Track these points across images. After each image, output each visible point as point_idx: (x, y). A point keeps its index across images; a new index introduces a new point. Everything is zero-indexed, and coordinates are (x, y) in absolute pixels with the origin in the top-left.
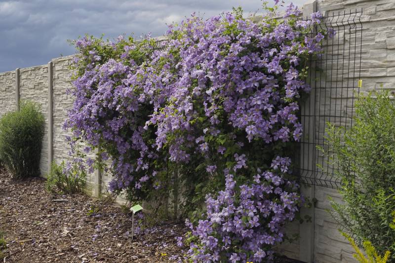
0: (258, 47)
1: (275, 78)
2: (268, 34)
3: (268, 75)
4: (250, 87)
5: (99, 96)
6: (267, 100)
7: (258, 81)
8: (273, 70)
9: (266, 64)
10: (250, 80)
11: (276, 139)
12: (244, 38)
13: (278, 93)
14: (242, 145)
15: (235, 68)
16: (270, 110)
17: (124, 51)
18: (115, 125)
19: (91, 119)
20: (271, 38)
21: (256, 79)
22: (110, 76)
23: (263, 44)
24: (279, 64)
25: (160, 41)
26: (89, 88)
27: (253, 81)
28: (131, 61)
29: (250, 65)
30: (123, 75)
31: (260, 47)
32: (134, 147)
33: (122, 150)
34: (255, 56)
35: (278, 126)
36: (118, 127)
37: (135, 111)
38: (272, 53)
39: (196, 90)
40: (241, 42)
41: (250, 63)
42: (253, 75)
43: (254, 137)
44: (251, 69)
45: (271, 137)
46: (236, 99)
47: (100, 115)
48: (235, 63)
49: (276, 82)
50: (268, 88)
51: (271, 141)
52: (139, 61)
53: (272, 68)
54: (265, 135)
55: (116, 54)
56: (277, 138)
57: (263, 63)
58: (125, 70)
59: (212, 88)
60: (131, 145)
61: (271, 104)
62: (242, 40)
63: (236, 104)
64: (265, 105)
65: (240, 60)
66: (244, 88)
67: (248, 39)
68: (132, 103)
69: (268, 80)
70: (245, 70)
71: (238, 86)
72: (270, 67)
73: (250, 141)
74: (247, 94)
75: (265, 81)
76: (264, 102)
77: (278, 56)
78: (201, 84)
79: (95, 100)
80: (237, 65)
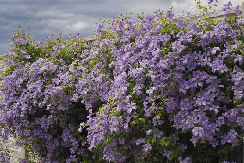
0: (199, 45)
1: (218, 78)
2: (208, 32)
3: (212, 74)
4: (194, 87)
5: (29, 95)
6: (212, 101)
7: (201, 81)
8: (217, 69)
9: (209, 63)
10: (193, 79)
11: (223, 142)
12: (185, 37)
13: (223, 94)
14: (186, 147)
15: (177, 67)
16: (217, 111)
17: (53, 51)
18: (45, 123)
19: (21, 117)
20: (211, 36)
21: (199, 79)
22: (39, 75)
23: (204, 42)
24: (224, 63)
25: (87, 41)
26: (19, 86)
27: (196, 81)
28: (61, 60)
29: (192, 64)
30: (53, 74)
31: (201, 46)
32: (63, 145)
33: (51, 147)
34: (197, 56)
35: (225, 129)
36: (48, 125)
37: (65, 110)
38: (215, 52)
39: (137, 89)
40: (182, 40)
41: (193, 62)
42: (196, 74)
43: (200, 140)
44: (193, 68)
45: (217, 140)
46: (177, 100)
47: (30, 113)
48: (176, 62)
49: (219, 82)
50: (212, 88)
51: (217, 144)
52: (68, 61)
53: (217, 68)
54: (211, 138)
55: (44, 54)
56: (225, 142)
57: (205, 61)
58: (55, 69)
59: (154, 88)
60: (60, 143)
61: (216, 105)
62: (184, 38)
63: (179, 104)
64: (210, 106)
65: (182, 59)
66: (188, 88)
67: (190, 38)
68: (62, 103)
69: (212, 79)
70: (187, 69)
71: (181, 85)
72: (214, 66)
73: (195, 145)
74: (190, 95)
75: (208, 81)
76: (209, 103)
77: (222, 55)
78: (139, 84)
79: (25, 98)
80: (179, 64)
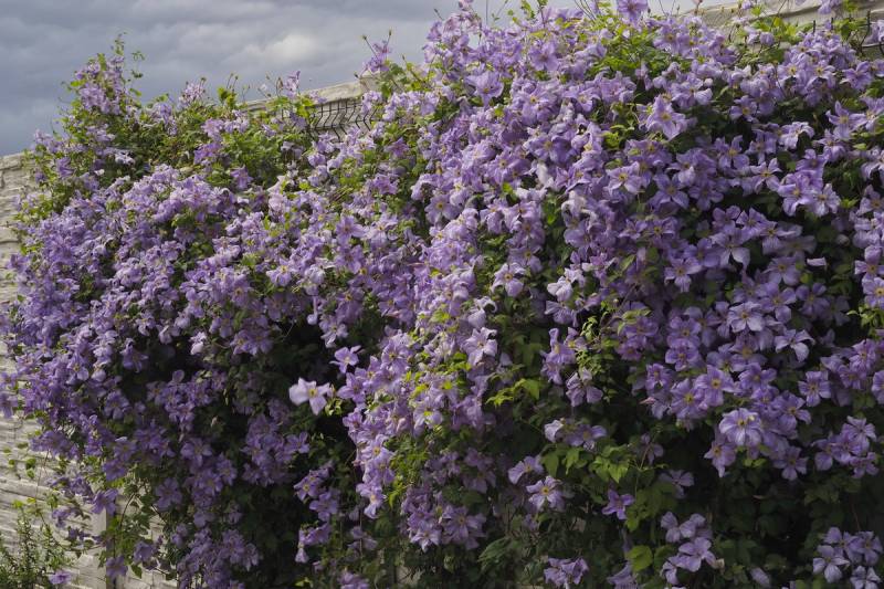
0: (735, 116)
1: (804, 233)
2: (770, 67)
3: (782, 218)
4: (717, 267)
5: (122, 296)
6: (783, 315)
7: (742, 246)
8: (803, 201)
9: (773, 181)
10: (715, 238)
11: (822, 462)
12: (685, 84)
13: (823, 289)
14: (688, 481)
15: (659, 194)
16: (801, 350)
17: (205, 138)
18: (179, 398)
19: (94, 381)
20: (781, 82)
21: (738, 236)
22: (158, 225)
23: (754, 104)
24: (825, 183)
25: (330, 103)
26: (92, 269)
27: (727, 243)
28: (236, 171)
29: (711, 183)
30: (210, 221)
31: (742, 119)
32: (251, 476)
33: (208, 484)
34: (727, 154)
35: (830, 416)
36: (191, 407)
37: (259, 351)
38: (796, 139)
39: (508, 276)
40: (676, 96)
41: (713, 177)
42: (728, 220)
43: (741, 455)
44: (716, 200)
45: (802, 455)
46: (659, 312)
47: (127, 364)
48: (656, 178)
49: (810, 248)
50: (783, 269)
51: (803, 470)
52: (263, 173)
53: (800, 196)
54: (782, 446)
55: (176, 148)
56: (830, 461)
57: (760, 174)
58: (217, 203)
59: (573, 274)
60: (241, 470)
61: (799, 330)
62: (681, 90)
63: (663, 327)
64: (776, 333)
65: (674, 166)
66: (695, 269)
67: (704, 88)
68: (246, 327)
69: (780, 238)
70: (693, 202)
71: (672, 259)
72: (790, 192)
73: (721, 473)
74: (703, 295)
75: (770, 244)
76: (772, 323)
77: (820, 149)
78: (520, 255)
79: (106, 312)
80: (666, 185)
